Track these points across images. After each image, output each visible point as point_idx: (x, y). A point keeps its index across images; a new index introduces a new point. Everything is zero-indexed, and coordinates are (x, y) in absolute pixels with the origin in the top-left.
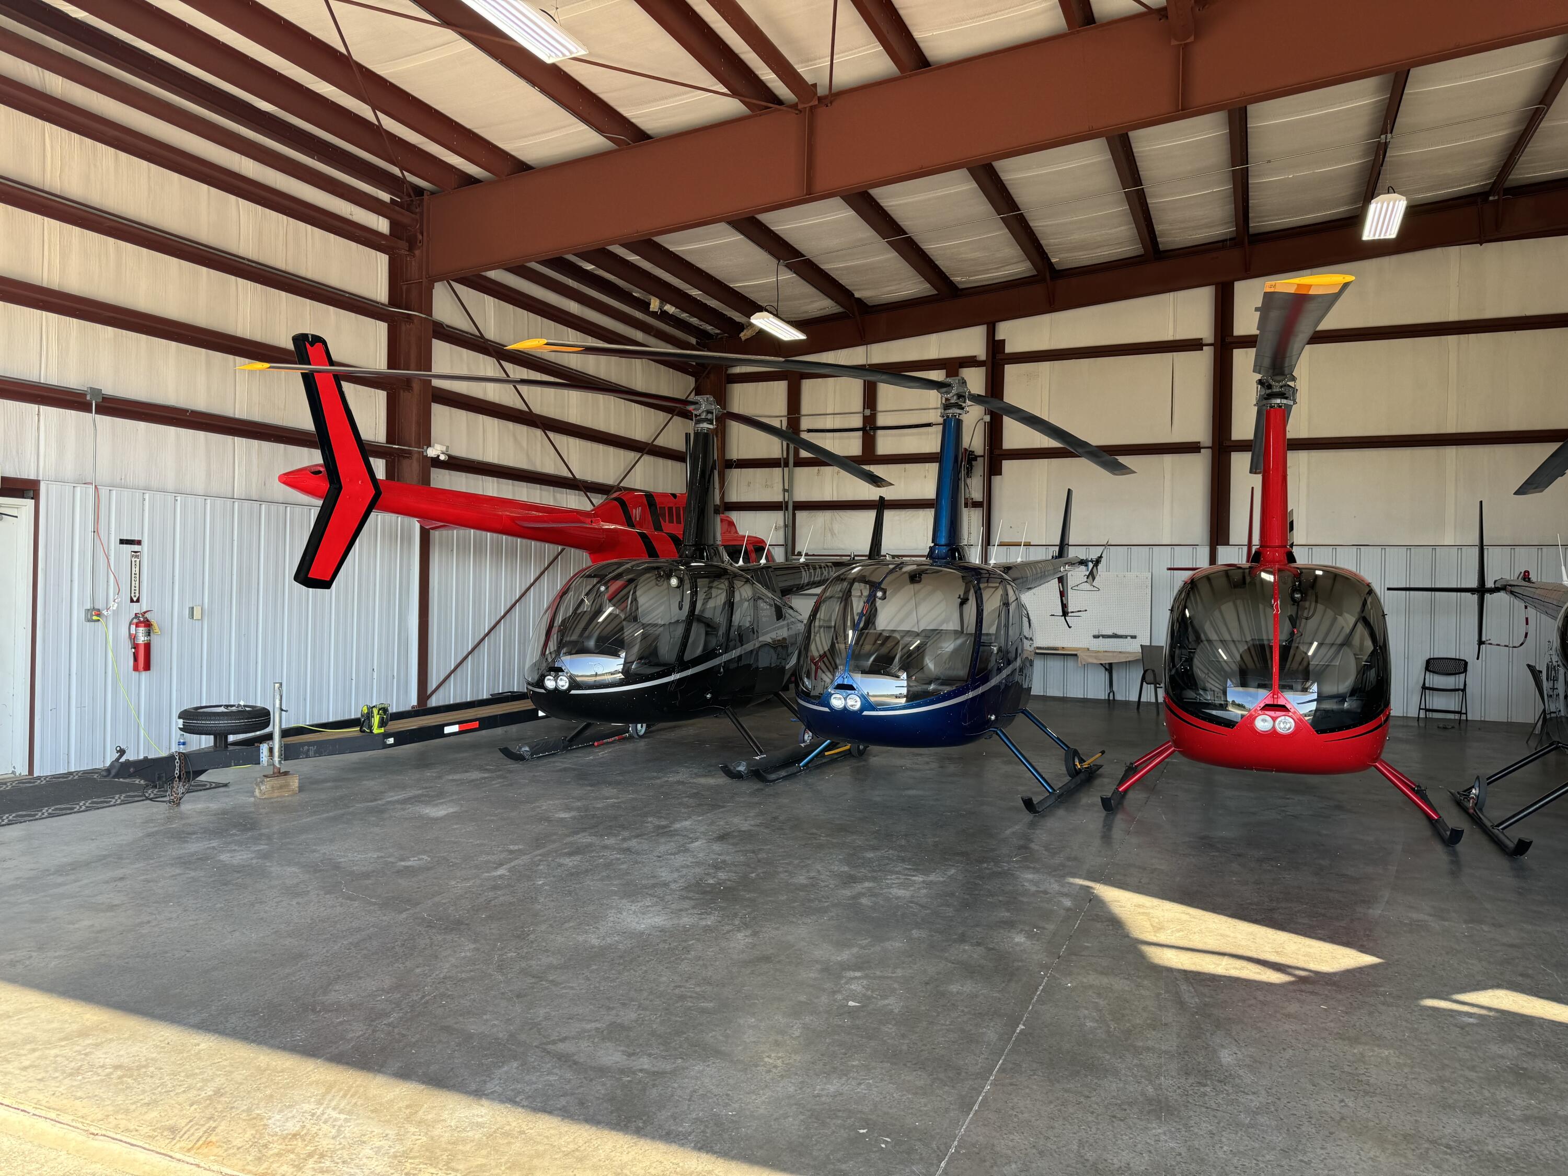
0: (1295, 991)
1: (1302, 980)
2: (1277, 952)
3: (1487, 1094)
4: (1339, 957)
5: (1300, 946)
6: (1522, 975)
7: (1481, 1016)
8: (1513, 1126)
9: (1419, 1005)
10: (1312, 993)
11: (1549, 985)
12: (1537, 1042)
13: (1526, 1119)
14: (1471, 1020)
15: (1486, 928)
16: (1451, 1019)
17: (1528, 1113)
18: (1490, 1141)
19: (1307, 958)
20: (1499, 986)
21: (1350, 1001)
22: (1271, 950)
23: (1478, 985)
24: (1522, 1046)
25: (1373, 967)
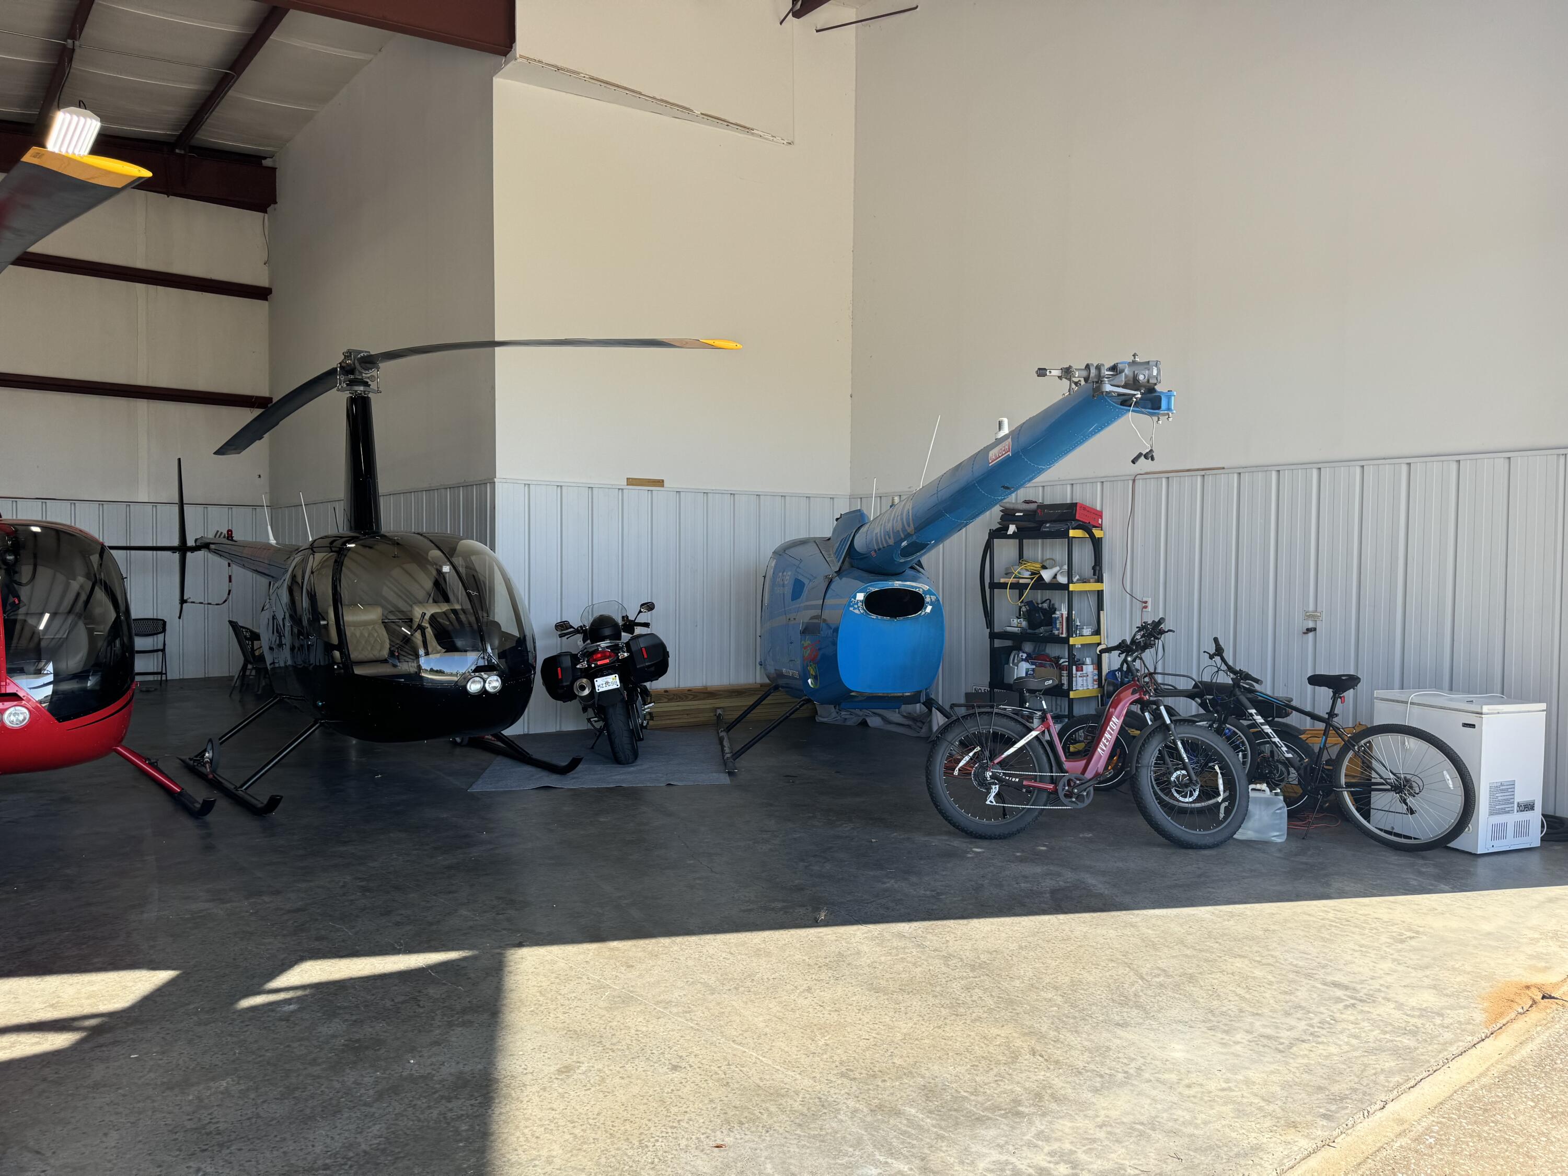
0: (92, 1049)
1: (95, 1031)
2: (52, 1006)
3: (337, 1085)
4: (130, 984)
5: (79, 987)
6: (317, 939)
7: (298, 999)
8: (373, 1110)
9: (236, 1011)
10: (115, 1043)
11: (343, 941)
12: (357, 1006)
13: (380, 1096)
14: (292, 1007)
15: (266, 899)
16: (273, 1014)
17: (379, 1087)
18: (360, 1139)
19: (93, 1000)
20: (302, 959)
21: (161, 1035)
22: (43, 1006)
23: (283, 964)
24: (347, 1017)
25: (171, 983)
